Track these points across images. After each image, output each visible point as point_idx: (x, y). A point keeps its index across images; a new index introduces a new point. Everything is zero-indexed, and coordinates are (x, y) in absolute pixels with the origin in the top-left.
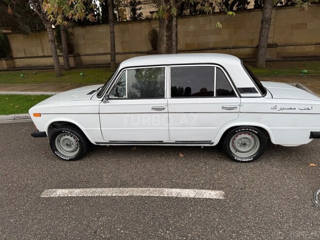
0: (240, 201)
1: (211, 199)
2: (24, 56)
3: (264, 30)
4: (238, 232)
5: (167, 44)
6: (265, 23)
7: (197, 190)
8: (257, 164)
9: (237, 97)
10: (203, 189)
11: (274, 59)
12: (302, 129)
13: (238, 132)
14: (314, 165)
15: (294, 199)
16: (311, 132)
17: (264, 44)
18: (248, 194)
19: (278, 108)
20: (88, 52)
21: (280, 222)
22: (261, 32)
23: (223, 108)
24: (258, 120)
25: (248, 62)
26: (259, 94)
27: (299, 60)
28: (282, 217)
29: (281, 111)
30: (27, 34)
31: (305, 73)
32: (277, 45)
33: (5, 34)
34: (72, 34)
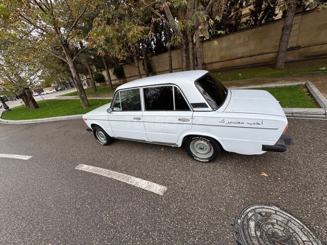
0: (172, 201)
1: (154, 193)
2: (130, 76)
3: (284, 37)
4: (148, 233)
5: (186, 62)
6: (285, 30)
7: (150, 183)
8: (212, 165)
9: (191, 111)
10: (155, 182)
11: (296, 59)
12: (252, 142)
13: (194, 139)
14: (266, 175)
15: (219, 211)
16: (263, 145)
17: (284, 48)
18: (183, 195)
19: (226, 122)
20: (160, 71)
21: (188, 234)
22: (281, 39)
23: (179, 119)
24: (209, 131)
25: (270, 65)
26: (210, 109)
27: (322, 58)
28: (194, 229)
29: (229, 125)
30: (130, 64)
31: (322, 71)
32: (300, 47)
33: (121, 65)
34: (151, 61)
